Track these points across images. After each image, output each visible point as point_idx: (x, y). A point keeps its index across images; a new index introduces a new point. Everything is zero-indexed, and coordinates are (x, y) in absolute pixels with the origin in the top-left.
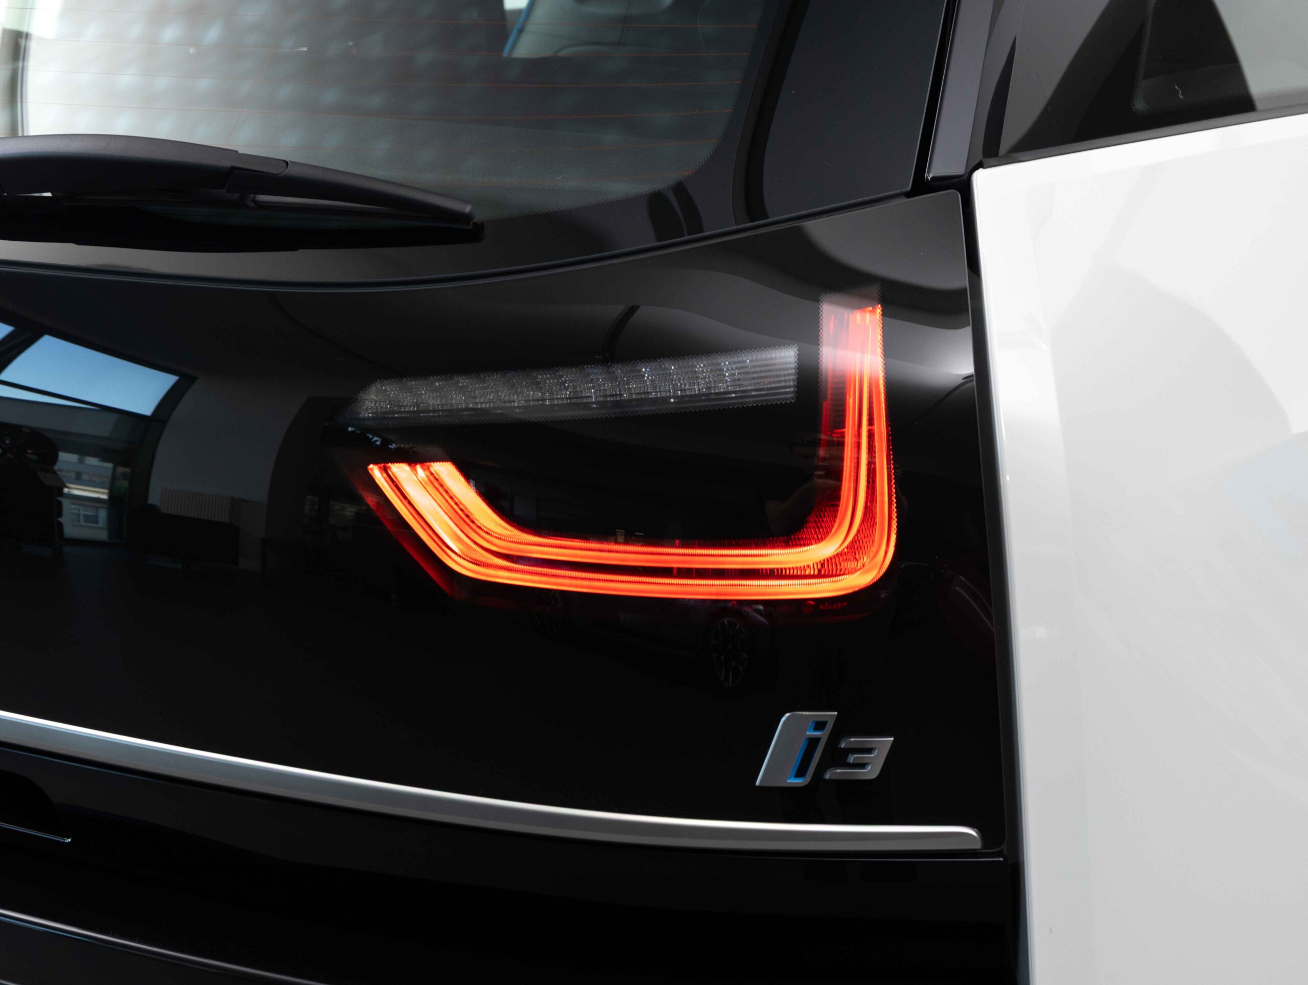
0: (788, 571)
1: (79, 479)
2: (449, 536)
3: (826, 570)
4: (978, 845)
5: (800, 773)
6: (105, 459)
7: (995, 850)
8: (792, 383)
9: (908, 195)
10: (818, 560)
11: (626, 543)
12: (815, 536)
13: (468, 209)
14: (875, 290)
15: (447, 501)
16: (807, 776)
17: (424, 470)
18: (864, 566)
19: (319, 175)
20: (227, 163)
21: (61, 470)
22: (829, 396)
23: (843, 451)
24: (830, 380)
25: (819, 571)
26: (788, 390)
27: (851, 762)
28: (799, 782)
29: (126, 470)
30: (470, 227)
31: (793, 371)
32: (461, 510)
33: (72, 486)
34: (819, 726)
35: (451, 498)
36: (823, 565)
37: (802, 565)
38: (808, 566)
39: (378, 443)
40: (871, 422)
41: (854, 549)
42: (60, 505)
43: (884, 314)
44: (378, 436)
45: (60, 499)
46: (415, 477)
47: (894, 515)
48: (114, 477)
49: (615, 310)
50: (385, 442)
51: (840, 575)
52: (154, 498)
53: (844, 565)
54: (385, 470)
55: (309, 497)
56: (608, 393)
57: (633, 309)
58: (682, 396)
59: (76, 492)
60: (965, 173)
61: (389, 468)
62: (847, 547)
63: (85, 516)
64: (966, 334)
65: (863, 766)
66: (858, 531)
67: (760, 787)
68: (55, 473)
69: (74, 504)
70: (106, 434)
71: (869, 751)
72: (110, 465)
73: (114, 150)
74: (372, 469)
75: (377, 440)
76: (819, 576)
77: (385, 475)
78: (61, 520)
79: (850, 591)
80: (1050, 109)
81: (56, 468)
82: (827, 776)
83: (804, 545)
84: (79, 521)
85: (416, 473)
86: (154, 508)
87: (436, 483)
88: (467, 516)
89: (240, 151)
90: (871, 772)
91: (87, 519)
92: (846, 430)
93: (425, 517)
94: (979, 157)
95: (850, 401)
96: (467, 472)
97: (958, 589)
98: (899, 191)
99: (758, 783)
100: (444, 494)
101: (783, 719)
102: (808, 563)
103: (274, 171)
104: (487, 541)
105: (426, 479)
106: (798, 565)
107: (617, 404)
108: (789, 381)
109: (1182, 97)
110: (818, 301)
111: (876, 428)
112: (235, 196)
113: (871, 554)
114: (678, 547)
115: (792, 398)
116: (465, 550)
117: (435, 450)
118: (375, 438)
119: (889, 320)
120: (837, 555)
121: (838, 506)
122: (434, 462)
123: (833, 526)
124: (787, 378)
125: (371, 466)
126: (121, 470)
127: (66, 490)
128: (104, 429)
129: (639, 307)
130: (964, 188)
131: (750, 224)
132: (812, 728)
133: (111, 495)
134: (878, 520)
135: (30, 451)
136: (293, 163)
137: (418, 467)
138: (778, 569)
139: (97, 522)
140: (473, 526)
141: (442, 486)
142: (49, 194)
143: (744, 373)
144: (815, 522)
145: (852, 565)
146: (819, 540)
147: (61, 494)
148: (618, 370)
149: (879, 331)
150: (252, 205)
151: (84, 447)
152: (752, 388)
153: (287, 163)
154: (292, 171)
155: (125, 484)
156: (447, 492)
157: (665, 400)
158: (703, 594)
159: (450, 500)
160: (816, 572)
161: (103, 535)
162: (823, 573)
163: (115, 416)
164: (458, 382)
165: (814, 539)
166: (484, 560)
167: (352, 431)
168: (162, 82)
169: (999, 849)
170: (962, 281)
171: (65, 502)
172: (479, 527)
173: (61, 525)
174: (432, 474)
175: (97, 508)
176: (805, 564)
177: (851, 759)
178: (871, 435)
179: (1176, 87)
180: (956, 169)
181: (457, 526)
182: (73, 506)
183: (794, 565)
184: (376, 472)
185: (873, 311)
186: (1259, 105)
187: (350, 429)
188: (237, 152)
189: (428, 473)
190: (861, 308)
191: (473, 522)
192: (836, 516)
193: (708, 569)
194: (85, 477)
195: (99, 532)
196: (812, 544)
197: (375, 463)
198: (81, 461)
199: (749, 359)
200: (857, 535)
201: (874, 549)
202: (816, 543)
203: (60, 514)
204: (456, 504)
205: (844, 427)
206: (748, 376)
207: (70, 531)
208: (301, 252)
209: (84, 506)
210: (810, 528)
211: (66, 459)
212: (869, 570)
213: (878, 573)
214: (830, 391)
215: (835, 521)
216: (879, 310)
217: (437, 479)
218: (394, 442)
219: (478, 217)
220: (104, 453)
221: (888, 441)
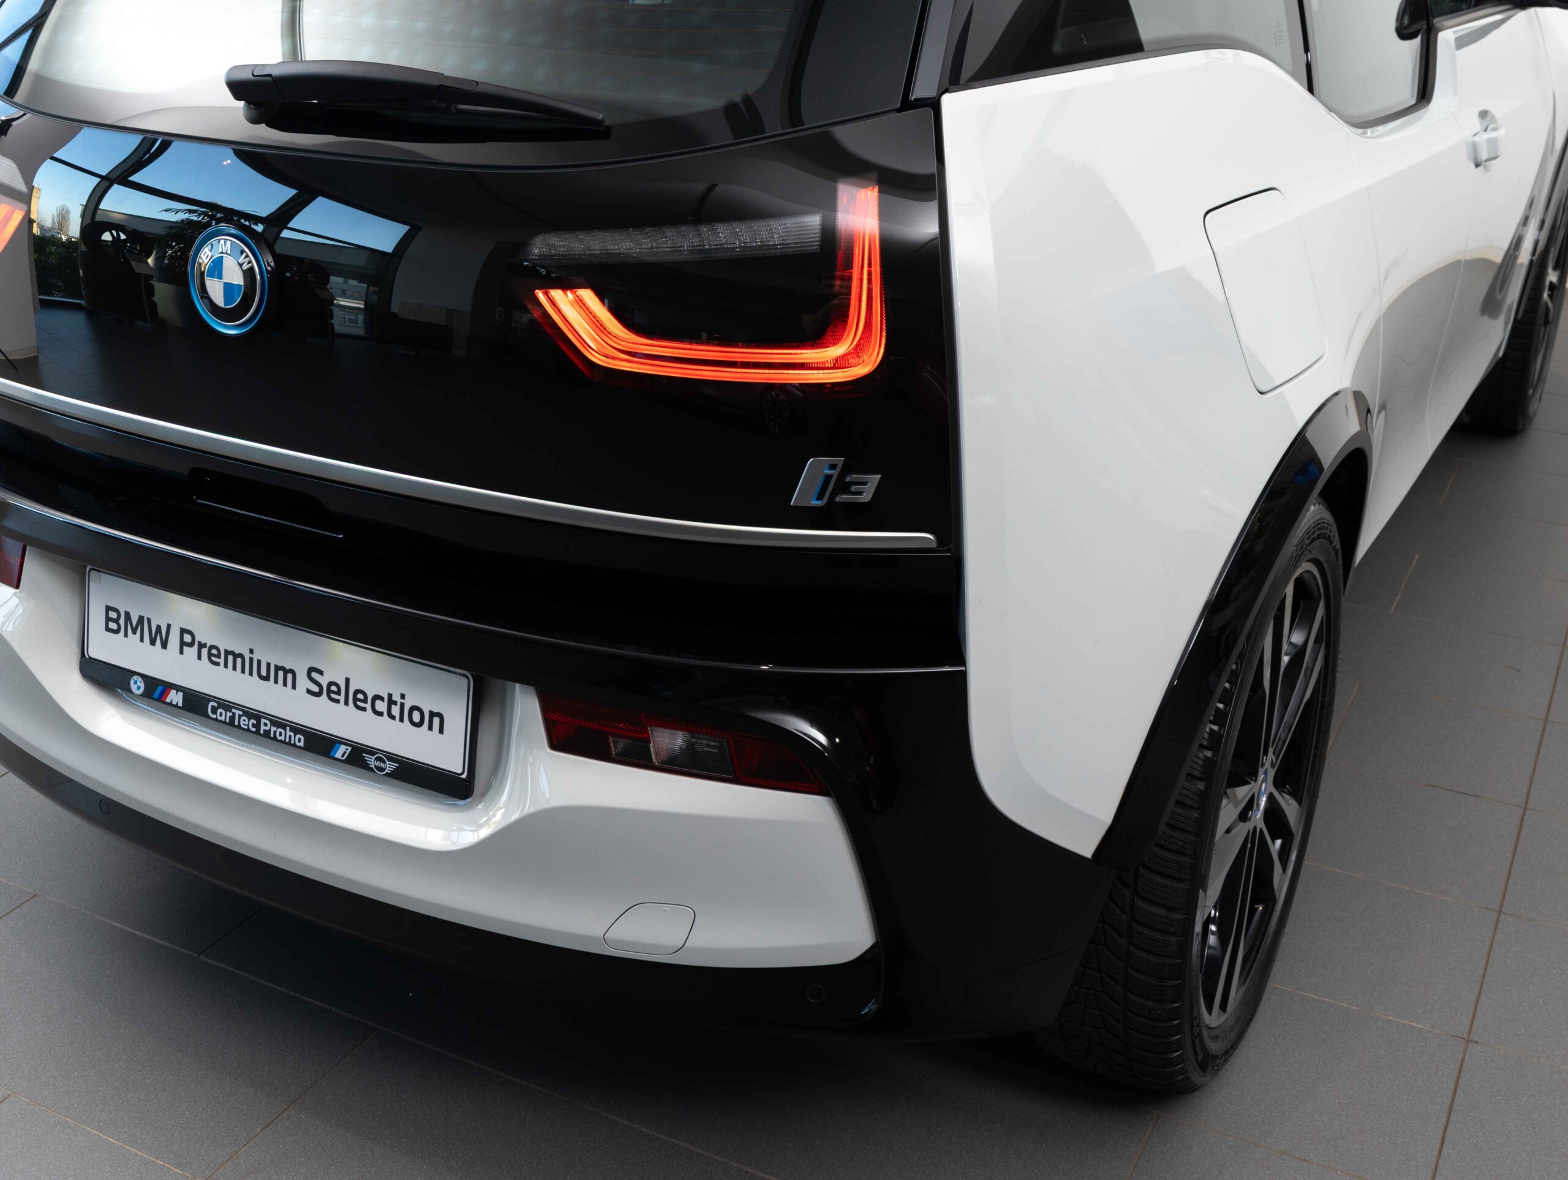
0: (816, 365)
1: (344, 294)
2: (590, 338)
3: (839, 364)
4: (934, 545)
5: (819, 498)
6: (361, 281)
7: (945, 549)
8: (818, 239)
9: (898, 111)
10: (834, 358)
11: (708, 344)
12: (832, 342)
13: (600, 116)
14: (874, 175)
15: (588, 315)
16: (824, 499)
17: (572, 294)
18: (864, 361)
19: (499, 92)
20: (436, 82)
21: (332, 288)
22: (842, 248)
23: (851, 283)
24: (843, 236)
25: (834, 364)
26: (815, 244)
27: (853, 490)
28: (818, 503)
29: (376, 289)
30: (602, 129)
31: (819, 231)
32: (598, 321)
33: (339, 299)
34: (833, 467)
35: (591, 313)
36: (837, 360)
37: (823, 360)
38: (827, 361)
39: (544, 273)
40: (870, 265)
41: (858, 350)
42: (331, 312)
43: (880, 191)
44: (543, 269)
45: (331, 307)
46: (566, 298)
47: (884, 327)
48: (368, 294)
49: (702, 187)
50: (549, 272)
51: (850, 367)
52: (395, 308)
53: (852, 361)
54: (546, 294)
55: (498, 308)
56: (695, 244)
57: (714, 186)
58: (745, 247)
59: (342, 303)
60: (937, 96)
61: (549, 292)
62: (853, 349)
63: (348, 318)
64: (934, 206)
65: (860, 493)
66: (860, 339)
67: (794, 507)
68: (327, 290)
69: (340, 311)
70: (362, 265)
71: (865, 483)
72: (365, 285)
73: (359, 72)
74: (537, 293)
75: (543, 271)
76: (834, 368)
77: (546, 297)
78: (332, 321)
79: (855, 378)
80: (995, 51)
81: (328, 287)
82: (838, 499)
83: (825, 347)
84: (345, 322)
85: (567, 296)
86: (394, 314)
87: (580, 303)
88: (601, 325)
89: (445, 74)
90: (866, 496)
91: (350, 320)
92: (853, 271)
93: (573, 325)
94: (946, 84)
95: (856, 251)
96: (601, 295)
97: (925, 374)
98: (891, 108)
99: (792, 504)
100: (586, 310)
101: (809, 462)
102: (827, 359)
103: (469, 88)
104: (615, 342)
105: (573, 300)
106: (820, 361)
107: (702, 251)
108: (816, 237)
109: (1086, 43)
110: (835, 181)
111: (873, 269)
112: (443, 105)
113: (869, 354)
114: (742, 348)
115: (817, 249)
116: (600, 348)
117: (581, 280)
118: (542, 270)
119: (883, 195)
120: (846, 354)
121: (847, 321)
122: (579, 288)
123: (843, 335)
124: (815, 235)
125: (537, 291)
126: (372, 289)
127: (335, 302)
128: (360, 261)
129: (718, 184)
130: (935, 106)
131: (791, 130)
132: (828, 467)
133: (365, 305)
134: (873, 331)
135: (310, 275)
136: (482, 83)
137: (569, 293)
138: (807, 363)
139: (357, 324)
140: (606, 332)
141: (584, 305)
142: (316, 102)
143: (786, 232)
144: (832, 332)
145: (855, 361)
146: (834, 344)
147: (332, 304)
148: (704, 229)
149: (876, 202)
150: (455, 111)
151: (348, 273)
152: (792, 242)
153: (477, 82)
154: (481, 89)
155: (375, 298)
156: (587, 309)
157: (734, 249)
158: (758, 379)
159: (590, 315)
160: (832, 366)
161: (361, 332)
162: (836, 366)
163: (368, 252)
164: (578, 236)
165: (831, 343)
166: (612, 354)
167: (527, 265)
168: (392, 23)
169: (948, 548)
170: (933, 169)
171: (335, 310)
172: (609, 333)
173: (332, 325)
174: (578, 296)
175: (357, 314)
176: (825, 360)
177: (853, 488)
178: (870, 274)
179: (1082, 36)
180: (931, 93)
181: (594, 332)
182: (340, 312)
183: (818, 361)
184: (540, 295)
185: (873, 189)
186: (1146, 47)
187: (525, 264)
188: (443, 74)
189: (575, 296)
190: (864, 187)
191: (605, 329)
192: (846, 328)
193: (761, 363)
194: (348, 293)
195: (359, 330)
196: (829, 347)
197: (540, 289)
198: (345, 282)
199: (790, 222)
200: (859, 341)
201: (871, 350)
202: (832, 346)
203: (332, 318)
204: (594, 317)
205: (852, 269)
206: (789, 234)
207: (339, 328)
208: (488, 143)
209: (348, 312)
210: (829, 336)
211: (335, 281)
212: (868, 364)
213: (873, 367)
214: (843, 244)
215: (845, 332)
216: (876, 190)
217: (581, 300)
218: (554, 273)
219: (608, 122)
220: (361, 278)
221: (881, 278)
